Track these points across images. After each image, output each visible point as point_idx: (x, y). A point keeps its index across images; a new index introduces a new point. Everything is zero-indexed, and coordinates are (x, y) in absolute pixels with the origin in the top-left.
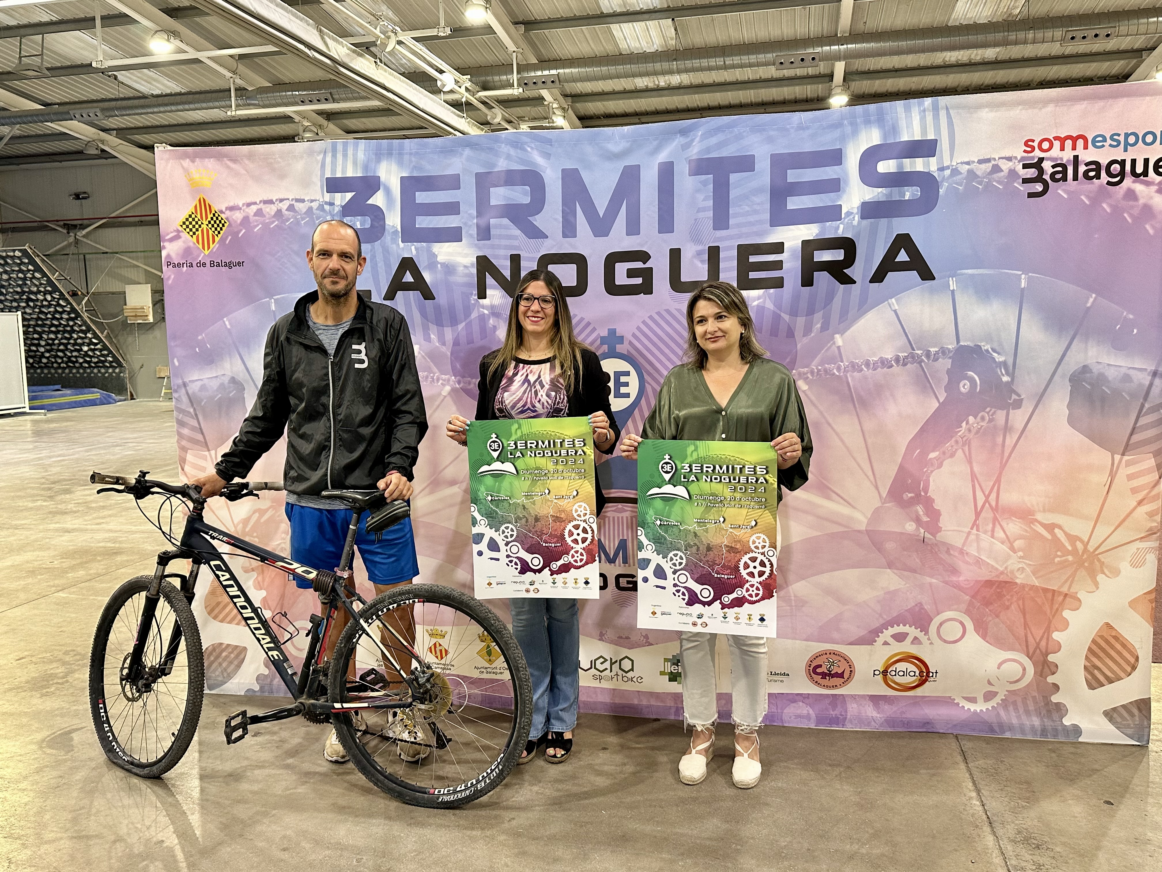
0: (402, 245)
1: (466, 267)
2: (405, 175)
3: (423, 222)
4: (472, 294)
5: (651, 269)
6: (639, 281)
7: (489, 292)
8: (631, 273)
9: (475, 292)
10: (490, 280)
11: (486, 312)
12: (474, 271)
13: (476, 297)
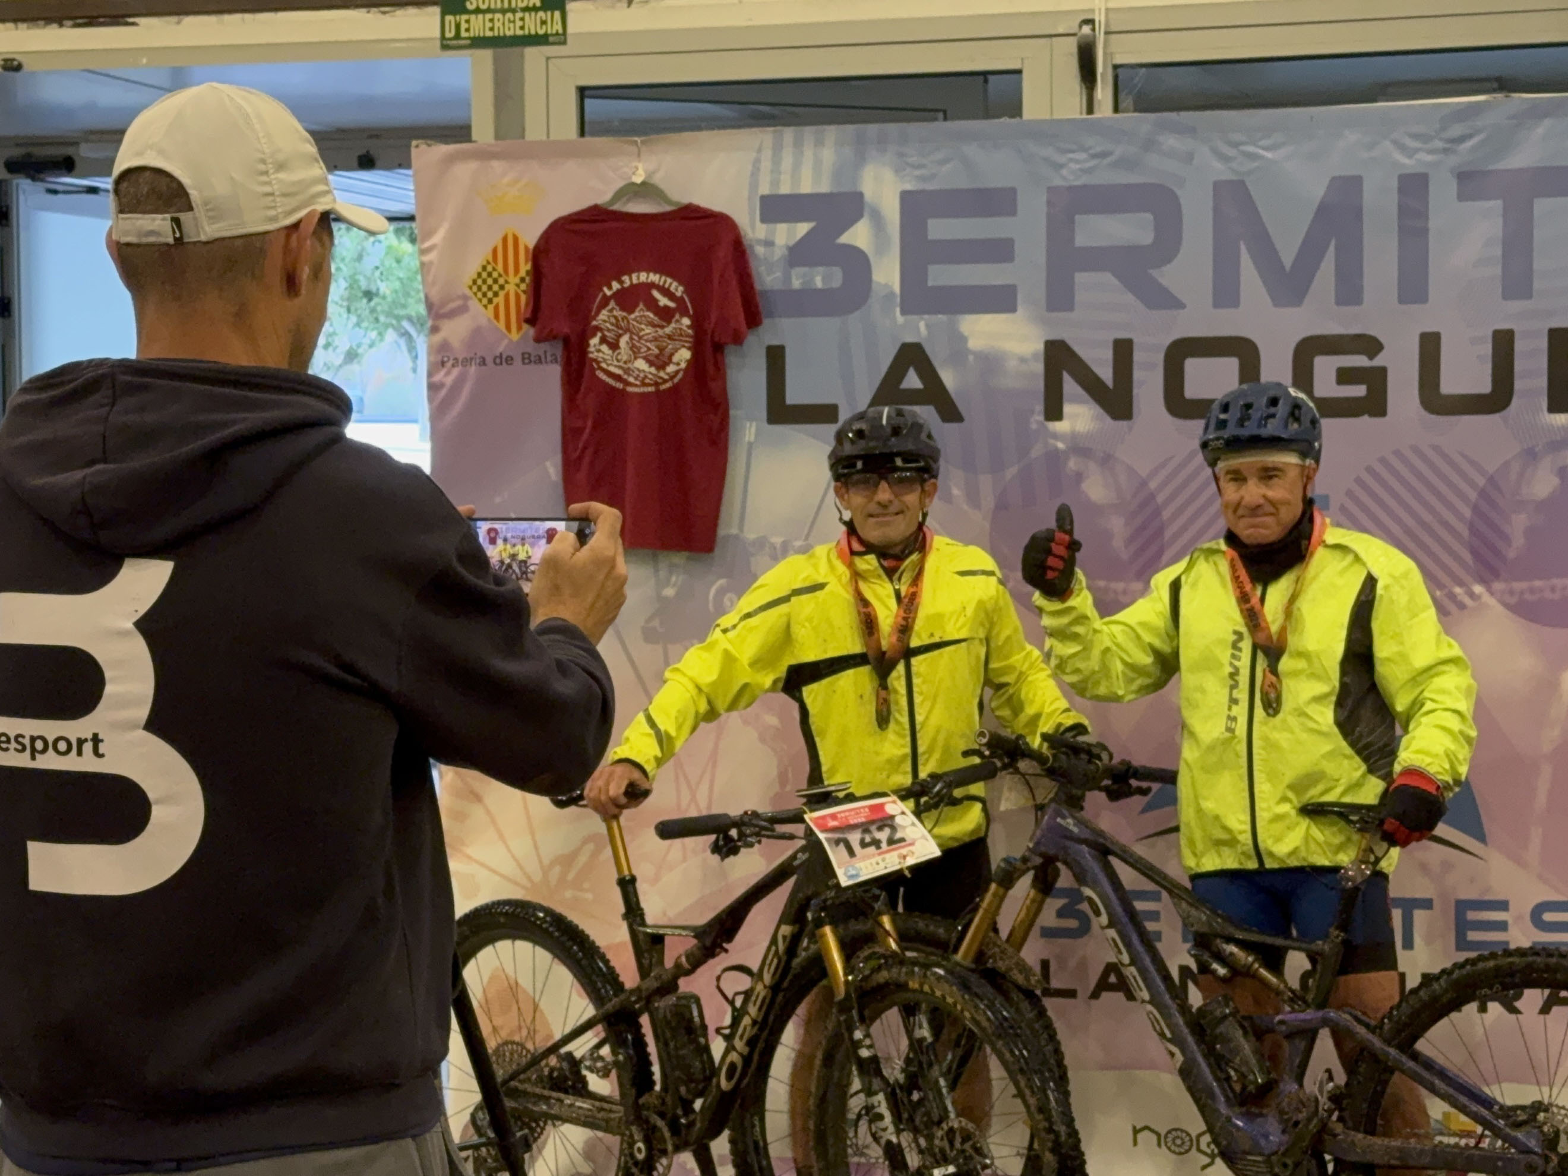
0: (900, 319)
1: (1023, 360)
2: (908, 187)
3: (940, 275)
4: (1032, 412)
5: (1383, 371)
6: (1359, 391)
7: (1068, 409)
8: (1345, 376)
9: (1040, 407)
10: (1070, 385)
11: (1061, 445)
12: (1039, 367)
13: (1041, 418)
